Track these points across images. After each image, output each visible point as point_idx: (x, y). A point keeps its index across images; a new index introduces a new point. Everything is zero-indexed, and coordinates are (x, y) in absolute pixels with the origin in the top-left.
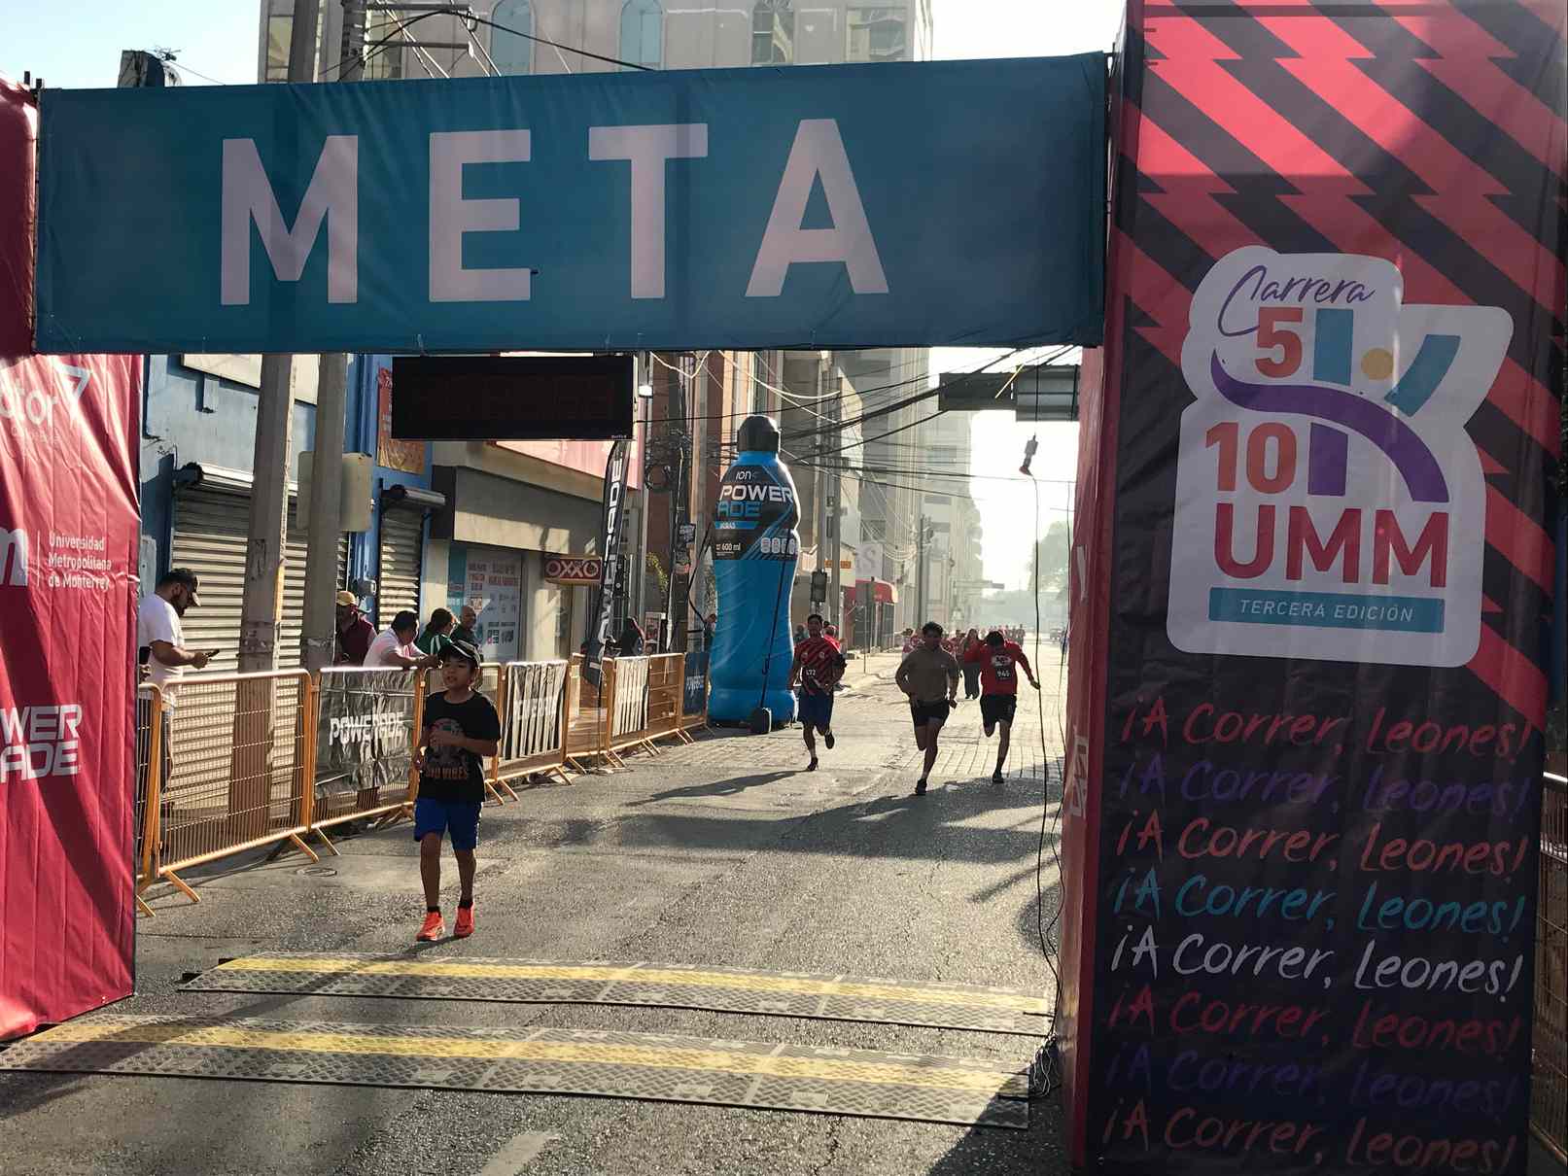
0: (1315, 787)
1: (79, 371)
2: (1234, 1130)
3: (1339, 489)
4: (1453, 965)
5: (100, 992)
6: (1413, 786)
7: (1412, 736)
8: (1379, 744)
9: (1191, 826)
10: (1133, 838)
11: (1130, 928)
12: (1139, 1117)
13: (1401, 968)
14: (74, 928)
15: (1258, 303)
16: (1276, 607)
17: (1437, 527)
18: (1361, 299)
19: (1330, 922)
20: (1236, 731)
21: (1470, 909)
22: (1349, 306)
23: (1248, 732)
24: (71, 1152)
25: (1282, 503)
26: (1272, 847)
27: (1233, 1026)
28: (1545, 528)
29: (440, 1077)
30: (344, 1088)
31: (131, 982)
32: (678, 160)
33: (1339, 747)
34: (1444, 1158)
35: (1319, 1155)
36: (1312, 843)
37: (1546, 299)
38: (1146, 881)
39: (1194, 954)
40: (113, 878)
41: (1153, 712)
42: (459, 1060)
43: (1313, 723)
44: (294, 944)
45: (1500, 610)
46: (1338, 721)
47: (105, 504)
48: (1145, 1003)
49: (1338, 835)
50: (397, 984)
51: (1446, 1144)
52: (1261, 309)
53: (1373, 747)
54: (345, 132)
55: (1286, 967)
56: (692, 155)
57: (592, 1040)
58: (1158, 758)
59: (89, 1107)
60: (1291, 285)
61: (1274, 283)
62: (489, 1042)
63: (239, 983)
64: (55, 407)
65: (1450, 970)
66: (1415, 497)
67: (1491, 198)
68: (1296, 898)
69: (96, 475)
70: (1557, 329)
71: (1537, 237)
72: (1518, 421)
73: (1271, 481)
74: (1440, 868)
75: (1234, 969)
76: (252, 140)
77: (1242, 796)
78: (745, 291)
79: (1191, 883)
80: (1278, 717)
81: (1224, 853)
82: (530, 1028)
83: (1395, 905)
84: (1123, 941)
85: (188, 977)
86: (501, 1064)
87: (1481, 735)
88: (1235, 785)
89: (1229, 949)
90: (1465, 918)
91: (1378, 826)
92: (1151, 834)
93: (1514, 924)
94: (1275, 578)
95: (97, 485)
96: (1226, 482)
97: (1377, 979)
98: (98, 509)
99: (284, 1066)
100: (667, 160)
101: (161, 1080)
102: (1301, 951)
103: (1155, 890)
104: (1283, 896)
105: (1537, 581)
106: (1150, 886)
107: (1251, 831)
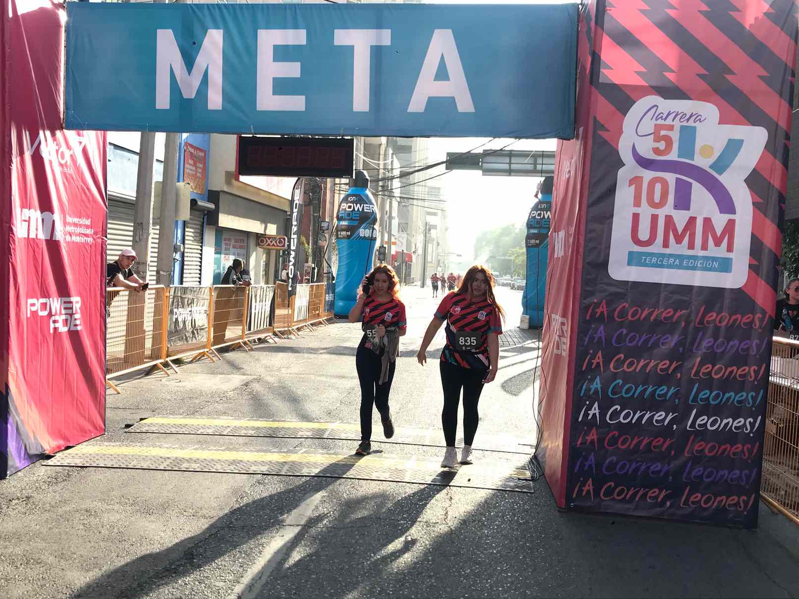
0: (672, 341)
1: (81, 139)
2: (631, 492)
3: (687, 208)
4: (730, 420)
5: (91, 432)
6: (716, 340)
7: (716, 317)
8: (701, 322)
9: (616, 358)
10: (590, 363)
11: (588, 403)
12: (589, 486)
13: (707, 422)
14: (80, 402)
15: (654, 122)
16: (658, 259)
17: (730, 227)
18: (700, 122)
19: (677, 401)
20: (637, 317)
21: (739, 395)
22: (694, 125)
23: (643, 316)
24: (104, 500)
25: (662, 213)
26: (652, 367)
27: (632, 447)
28: (779, 226)
29: (264, 469)
30: (221, 474)
31: (104, 427)
32: (376, 46)
33: (683, 324)
34: (723, 504)
35: (668, 504)
36: (670, 366)
37: (783, 124)
38: (595, 383)
39: (616, 414)
40: (96, 378)
41: (601, 306)
42: (270, 462)
43: (671, 313)
44: (173, 413)
45: (757, 263)
46: (684, 311)
47: (91, 203)
48: (593, 436)
49: (681, 362)
50: (229, 430)
51: (724, 497)
52: (656, 125)
53: (698, 324)
54: (217, 28)
55: (657, 421)
56: (383, 44)
57: (327, 454)
58: (602, 327)
59: (105, 481)
60: (669, 114)
61: (661, 113)
62: (281, 454)
63: (154, 429)
64: (71, 156)
65: (728, 423)
66: (721, 213)
67: (761, 77)
68: (661, 390)
69: (88, 189)
70: (787, 137)
71: (781, 96)
72: (769, 180)
73: (656, 204)
74: (726, 377)
75: (633, 422)
76: (171, 31)
77: (639, 345)
78: (407, 109)
79: (614, 384)
80: (657, 309)
81: (631, 370)
82: (297, 448)
83: (706, 394)
84: (584, 409)
85: (128, 426)
86: (291, 463)
87: (747, 319)
88: (636, 340)
89: (632, 412)
90: (737, 398)
91: (700, 358)
92: (598, 361)
93: (758, 402)
94: (657, 247)
95: (88, 193)
96: (637, 203)
97: (697, 426)
98: (88, 205)
99: (189, 464)
100: (371, 46)
101: (133, 470)
102: (663, 414)
103: (599, 386)
104: (657, 389)
105: (774, 251)
106: (597, 384)
107: (643, 360)
